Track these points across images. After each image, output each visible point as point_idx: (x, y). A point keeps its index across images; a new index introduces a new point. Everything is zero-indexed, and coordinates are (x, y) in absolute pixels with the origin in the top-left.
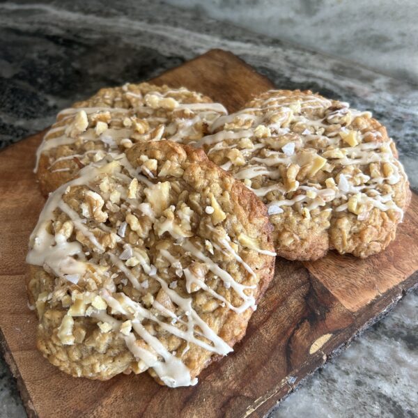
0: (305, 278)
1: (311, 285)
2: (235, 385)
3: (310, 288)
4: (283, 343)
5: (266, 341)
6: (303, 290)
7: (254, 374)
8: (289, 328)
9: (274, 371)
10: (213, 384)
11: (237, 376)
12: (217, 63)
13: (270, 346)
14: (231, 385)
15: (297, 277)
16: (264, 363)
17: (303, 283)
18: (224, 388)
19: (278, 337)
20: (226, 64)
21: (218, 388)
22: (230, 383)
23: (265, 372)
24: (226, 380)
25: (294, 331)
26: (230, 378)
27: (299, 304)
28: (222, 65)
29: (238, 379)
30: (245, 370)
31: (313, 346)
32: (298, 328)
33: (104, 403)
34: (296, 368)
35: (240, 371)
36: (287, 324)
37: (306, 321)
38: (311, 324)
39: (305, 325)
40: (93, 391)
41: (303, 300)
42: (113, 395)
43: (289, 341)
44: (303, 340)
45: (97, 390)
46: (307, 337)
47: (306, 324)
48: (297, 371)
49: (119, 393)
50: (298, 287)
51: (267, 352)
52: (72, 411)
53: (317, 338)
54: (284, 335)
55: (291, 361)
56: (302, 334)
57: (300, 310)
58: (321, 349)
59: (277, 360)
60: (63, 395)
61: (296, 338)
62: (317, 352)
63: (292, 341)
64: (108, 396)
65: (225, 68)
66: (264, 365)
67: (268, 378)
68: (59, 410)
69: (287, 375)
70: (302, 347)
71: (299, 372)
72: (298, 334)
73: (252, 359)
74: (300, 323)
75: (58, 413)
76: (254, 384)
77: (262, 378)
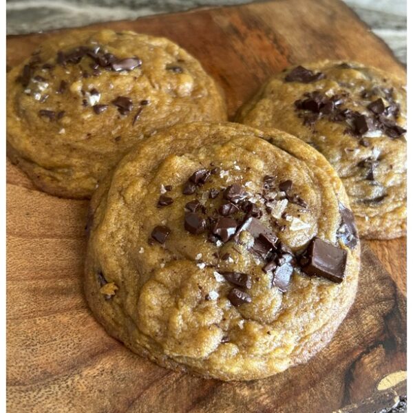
0: (389, 293)
1: (396, 304)
2: (267, 401)
3: (393, 307)
4: (343, 365)
5: (322, 358)
6: (385, 307)
7: (297, 394)
8: (355, 349)
9: (323, 398)
10: (238, 391)
11: (272, 389)
12: (324, 9)
13: (326, 364)
14: (261, 398)
15: (379, 289)
16: (313, 383)
17: (386, 299)
18: (251, 400)
19: (338, 355)
20: (335, 13)
21: (243, 397)
22: (261, 396)
23: (311, 395)
24: (256, 391)
25: (362, 354)
26: (263, 390)
27: (375, 322)
28: (329, 13)
29: (273, 394)
30: (285, 385)
31: (384, 380)
32: (367, 352)
33: (85, 373)
34: (355, 402)
35: (277, 384)
36: (354, 343)
37: (382, 346)
38: (387, 353)
39: (378, 351)
40: (74, 353)
41: (382, 320)
42: (99, 366)
43: (353, 365)
44: (372, 369)
45: (79, 353)
46: (379, 367)
47: (380, 350)
48: (356, 406)
49: (108, 366)
50: (378, 301)
51: (320, 370)
52: (40, 370)
53: (391, 372)
54: (348, 355)
55: (350, 391)
56: (371, 362)
57: (375, 331)
58: (393, 388)
59: (331, 384)
60: (32, 348)
61: (362, 364)
62: (387, 390)
63: (357, 367)
64: (92, 366)
65: (332, 18)
66: (312, 386)
67: (315, 405)
68: (22, 364)
69: (341, 408)
70: (369, 378)
71: (359, 408)
72: (367, 360)
73: (297, 374)
74: (372, 347)
75: (20, 367)
76: (294, 407)
77: (305, 402)
